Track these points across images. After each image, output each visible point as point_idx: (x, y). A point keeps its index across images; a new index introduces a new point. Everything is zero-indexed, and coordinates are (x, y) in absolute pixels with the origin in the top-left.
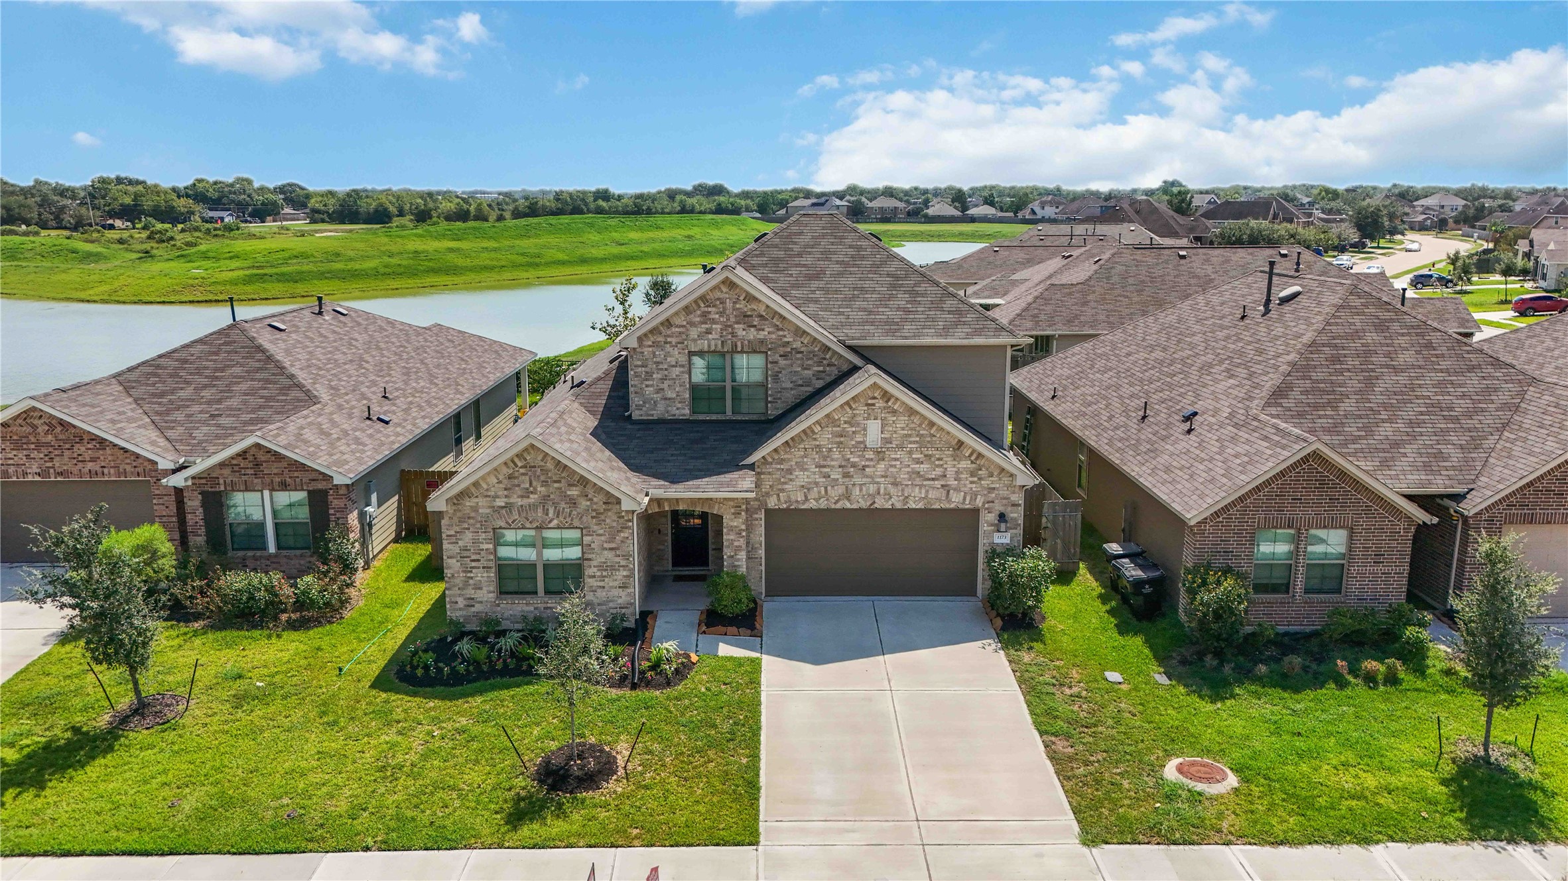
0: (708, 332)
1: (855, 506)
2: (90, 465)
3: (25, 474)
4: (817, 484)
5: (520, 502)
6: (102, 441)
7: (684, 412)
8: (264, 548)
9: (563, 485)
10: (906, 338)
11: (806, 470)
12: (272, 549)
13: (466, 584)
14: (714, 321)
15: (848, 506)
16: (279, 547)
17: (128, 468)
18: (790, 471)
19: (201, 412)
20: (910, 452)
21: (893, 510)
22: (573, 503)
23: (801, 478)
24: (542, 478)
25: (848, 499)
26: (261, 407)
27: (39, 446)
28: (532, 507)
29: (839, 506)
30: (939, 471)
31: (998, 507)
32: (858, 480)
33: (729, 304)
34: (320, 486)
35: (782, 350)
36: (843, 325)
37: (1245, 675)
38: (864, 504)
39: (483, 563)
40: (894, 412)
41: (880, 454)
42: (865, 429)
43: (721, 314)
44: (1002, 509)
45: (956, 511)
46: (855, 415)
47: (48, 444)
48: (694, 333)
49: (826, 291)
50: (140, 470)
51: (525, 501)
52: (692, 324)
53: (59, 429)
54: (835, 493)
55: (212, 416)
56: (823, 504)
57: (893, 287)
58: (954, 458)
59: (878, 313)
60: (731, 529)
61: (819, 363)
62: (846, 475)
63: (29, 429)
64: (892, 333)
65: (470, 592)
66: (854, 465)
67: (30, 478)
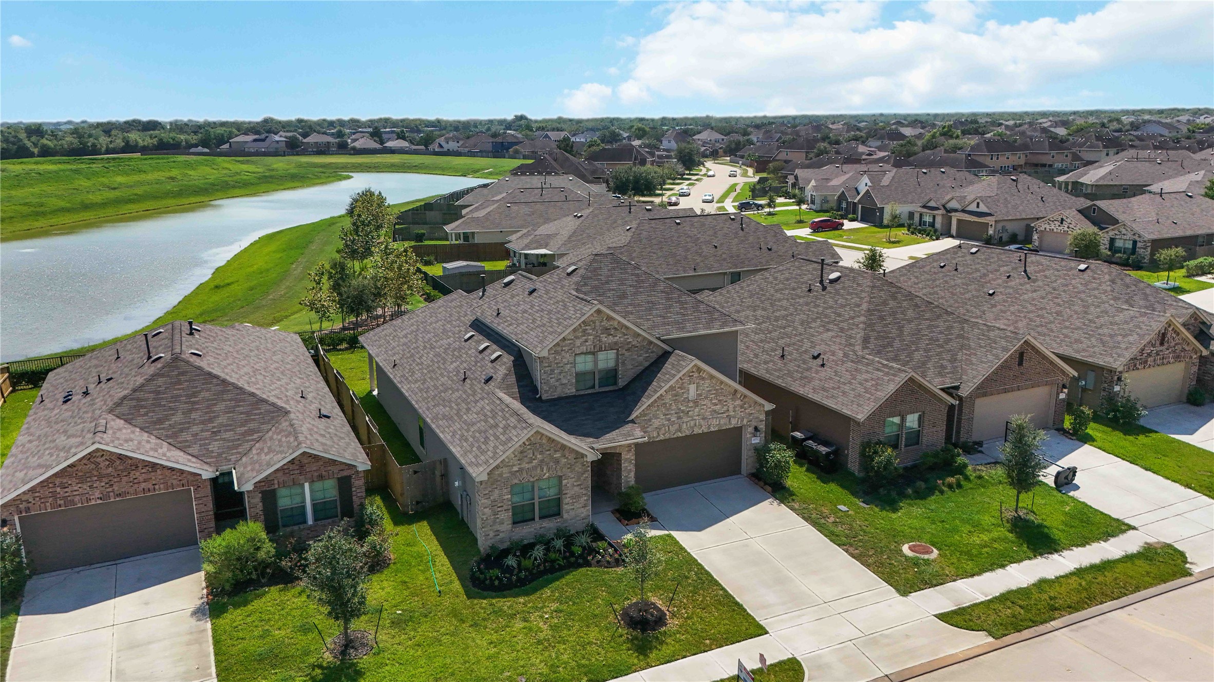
0: (586, 341)
1: (684, 435)
2: (143, 485)
3: (88, 500)
4: (664, 425)
5: (527, 466)
6: (154, 466)
7: (571, 391)
8: (305, 522)
9: (552, 451)
10: (690, 332)
11: (658, 418)
12: (310, 521)
14: (589, 334)
15: (680, 435)
16: (316, 519)
17: (175, 482)
18: (650, 420)
20: (711, 400)
21: (703, 434)
22: (557, 462)
23: (656, 423)
24: (540, 450)
25: (680, 431)
27: (100, 477)
28: (535, 468)
29: (675, 436)
30: (725, 408)
31: (754, 424)
32: (685, 420)
33: (598, 323)
34: (345, 473)
35: (626, 347)
36: (653, 327)
38: (688, 433)
39: (505, 507)
40: (703, 379)
41: (696, 403)
42: (688, 390)
43: (593, 329)
45: (735, 428)
46: (683, 383)
47: (108, 475)
48: (578, 343)
49: (633, 306)
50: (184, 482)
51: (530, 466)
52: (577, 337)
53: (118, 462)
54: (673, 429)
55: (213, 432)
56: (667, 436)
58: (733, 399)
59: (668, 317)
60: (626, 460)
61: (647, 352)
62: (679, 418)
63: (93, 466)
65: (497, 527)
66: (683, 411)
67: (93, 502)
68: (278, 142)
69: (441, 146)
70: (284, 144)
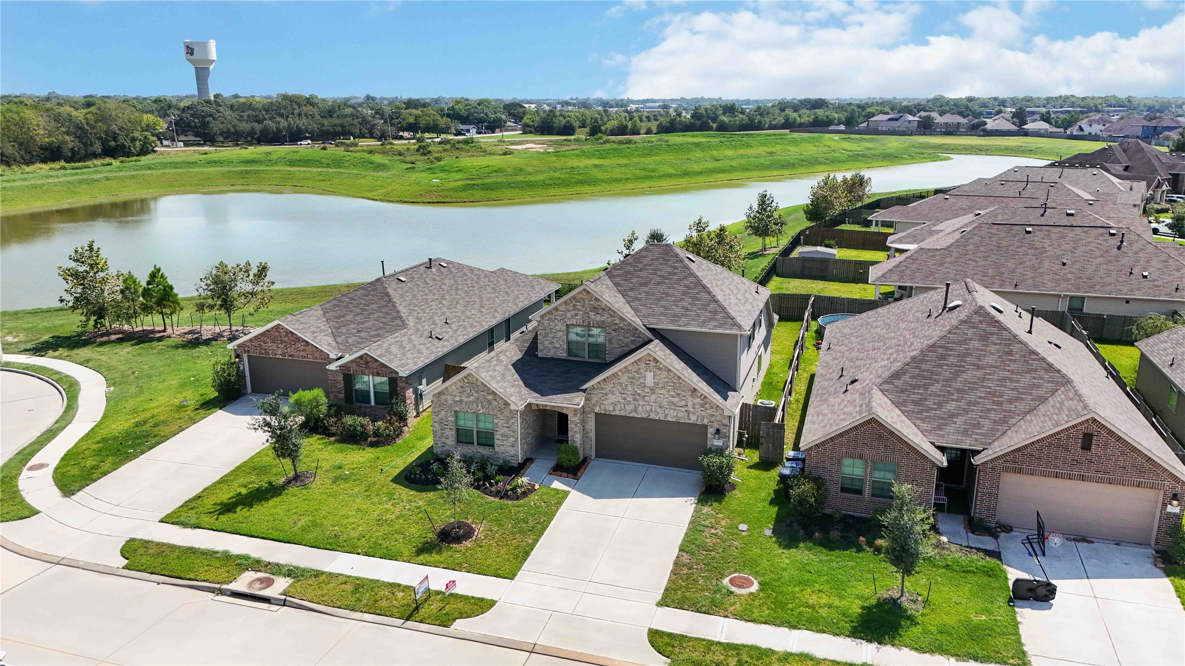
0: (576, 315)
1: (639, 416)
2: (302, 353)
3: (276, 354)
4: (620, 402)
5: (466, 399)
6: (307, 342)
7: (563, 355)
8: (369, 402)
9: (485, 393)
10: (679, 326)
11: (614, 394)
12: (373, 403)
13: (442, 436)
14: (579, 310)
15: (636, 416)
16: (376, 403)
17: (318, 356)
18: (606, 394)
19: (353, 329)
20: (668, 391)
21: (659, 420)
22: (490, 403)
23: (612, 398)
24: (476, 389)
25: (636, 412)
26: (381, 328)
27: (282, 342)
28: (471, 402)
29: (631, 415)
30: (683, 403)
31: (716, 426)
32: (641, 403)
33: (587, 302)
34: (394, 376)
35: (613, 327)
36: (649, 315)
37: (809, 537)
38: (644, 416)
39: (449, 427)
40: (660, 369)
41: (653, 391)
42: (645, 377)
43: (583, 306)
44: (718, 427)
45: (693, 424)
46: (639, 369)
47: (285, 342)
48: (569, 315)
49: (648, 293)
50: (323, 357)
51: (468, 400)
52: (568, 310)
53: (290, 335)
54: (629, 408)
55: (358, 331)
56: (623, 413)
57: (685, 293)
58: (692, 396)
59: (670, 309)
60: (572, 422)
61: (633, 336)
62: (635, 400)
63: (278, 334)
64: (673, 322)
65: (443, 440)
66: (639, 395)
67: (278, 356)
68: (910, 122)
69: (1081, 129)
70: (916, 124)
